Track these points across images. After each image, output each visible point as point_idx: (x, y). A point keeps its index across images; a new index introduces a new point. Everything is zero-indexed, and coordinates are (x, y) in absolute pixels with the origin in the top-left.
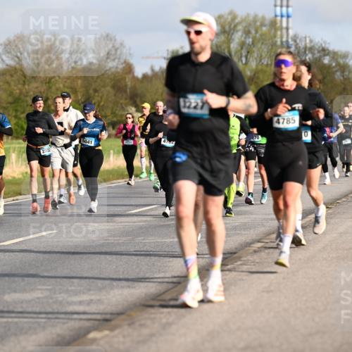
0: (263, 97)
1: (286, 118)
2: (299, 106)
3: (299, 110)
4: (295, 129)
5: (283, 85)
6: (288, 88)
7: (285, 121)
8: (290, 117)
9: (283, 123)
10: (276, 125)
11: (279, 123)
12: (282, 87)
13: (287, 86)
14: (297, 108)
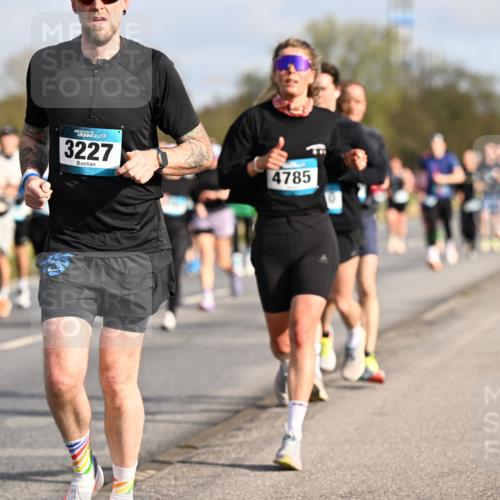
0: (248, 131)
1: (292, 172)
2: (319, 148)
3: (318, 156)
4: (311, 192)
5: (288, 108)
6: (298, 113)
7: (291, 177)
8: (301, 171)
9: (286, 182)
10: (273, 185)
11: (279, 181)
12: (287, 112)
13: (296, 109)
14: (315, 152)
